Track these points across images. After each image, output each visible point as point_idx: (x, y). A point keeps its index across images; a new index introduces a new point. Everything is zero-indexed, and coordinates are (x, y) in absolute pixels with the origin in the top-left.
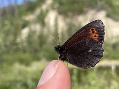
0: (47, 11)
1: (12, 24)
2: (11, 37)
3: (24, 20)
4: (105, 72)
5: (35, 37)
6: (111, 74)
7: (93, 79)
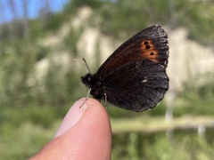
0: (82, 30)
1: (19, 53)
2: (17, 77)
3: (40, 46)
4: (186, 139)
5: (61, 77)
6: (197, 142)
7: (165, 151)
